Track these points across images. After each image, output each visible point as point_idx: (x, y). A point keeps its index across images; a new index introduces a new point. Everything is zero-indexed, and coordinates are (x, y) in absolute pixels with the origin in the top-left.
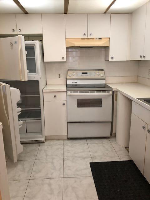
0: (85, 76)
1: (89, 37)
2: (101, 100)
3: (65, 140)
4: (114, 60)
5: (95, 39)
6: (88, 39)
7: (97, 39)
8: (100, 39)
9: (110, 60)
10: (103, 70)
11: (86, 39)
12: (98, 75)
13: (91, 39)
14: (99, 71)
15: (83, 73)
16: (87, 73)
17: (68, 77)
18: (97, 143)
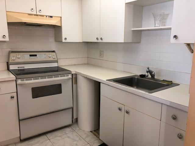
0: (33, 59)
1: (38, 13)
2: (60, 85)
3: (18, 143)
4: (67, 41)
5: (45, 17)
6: (37, 15)
7: (48, 17)
8: (51, 17)
9: (64, 41)
10: (54, 52)
11: (35, 15)
12: (50, 57)
13: (40, 15)
14: (50, 53)
15: (31, 56)
16: (36, 55)
17: (10, 61)
18: (60, 135)
